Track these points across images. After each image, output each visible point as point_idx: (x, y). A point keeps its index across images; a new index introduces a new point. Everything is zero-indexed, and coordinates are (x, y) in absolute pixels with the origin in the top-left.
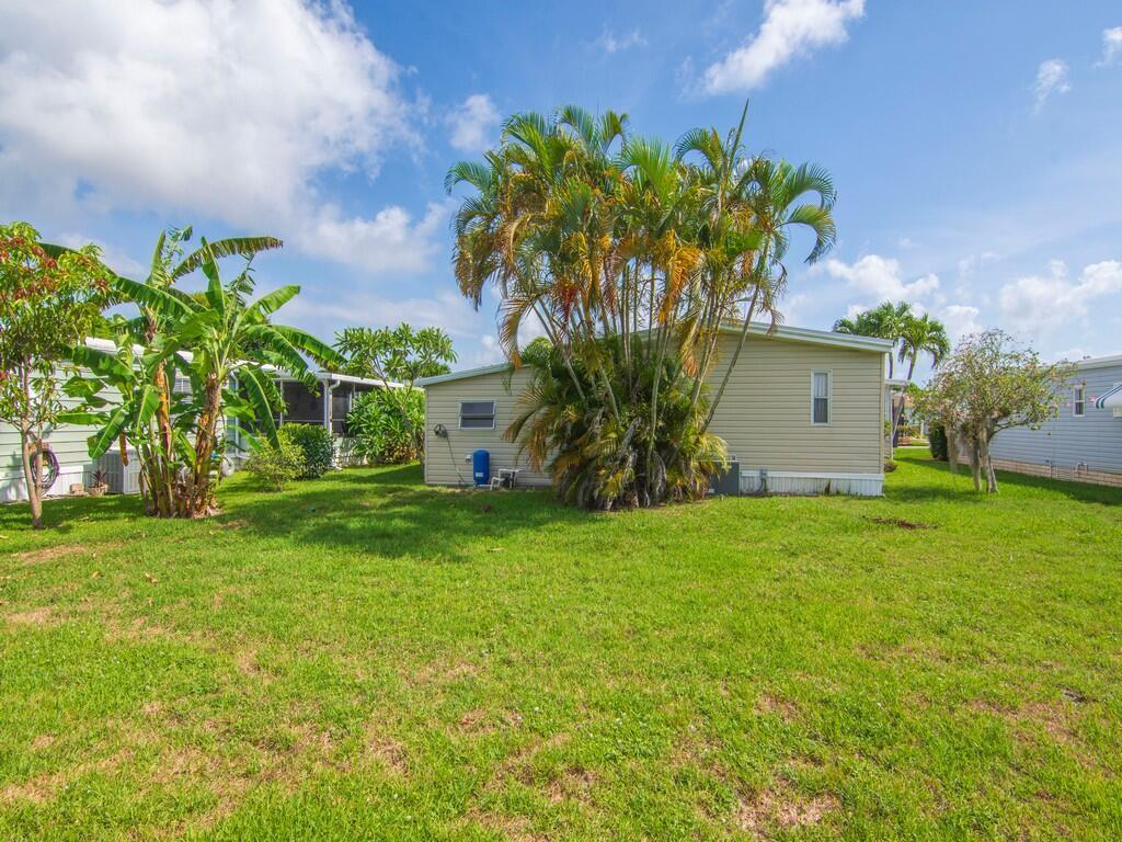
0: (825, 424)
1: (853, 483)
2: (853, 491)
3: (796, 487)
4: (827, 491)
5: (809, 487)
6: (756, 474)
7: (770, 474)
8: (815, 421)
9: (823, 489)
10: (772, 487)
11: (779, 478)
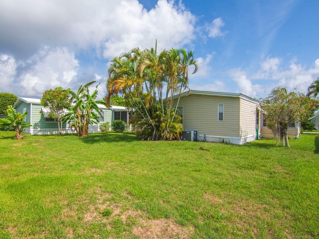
0: (222, 121)
1: (231, 140)
2: (231, 142)
3: (214, 140)
4: (223, 142)
5: (218, 140)
6: (203, 135)
7: (207, 136)
8: (219, 120)
9: (222, 141)
10: (208, 139)
11: (210, 137)
